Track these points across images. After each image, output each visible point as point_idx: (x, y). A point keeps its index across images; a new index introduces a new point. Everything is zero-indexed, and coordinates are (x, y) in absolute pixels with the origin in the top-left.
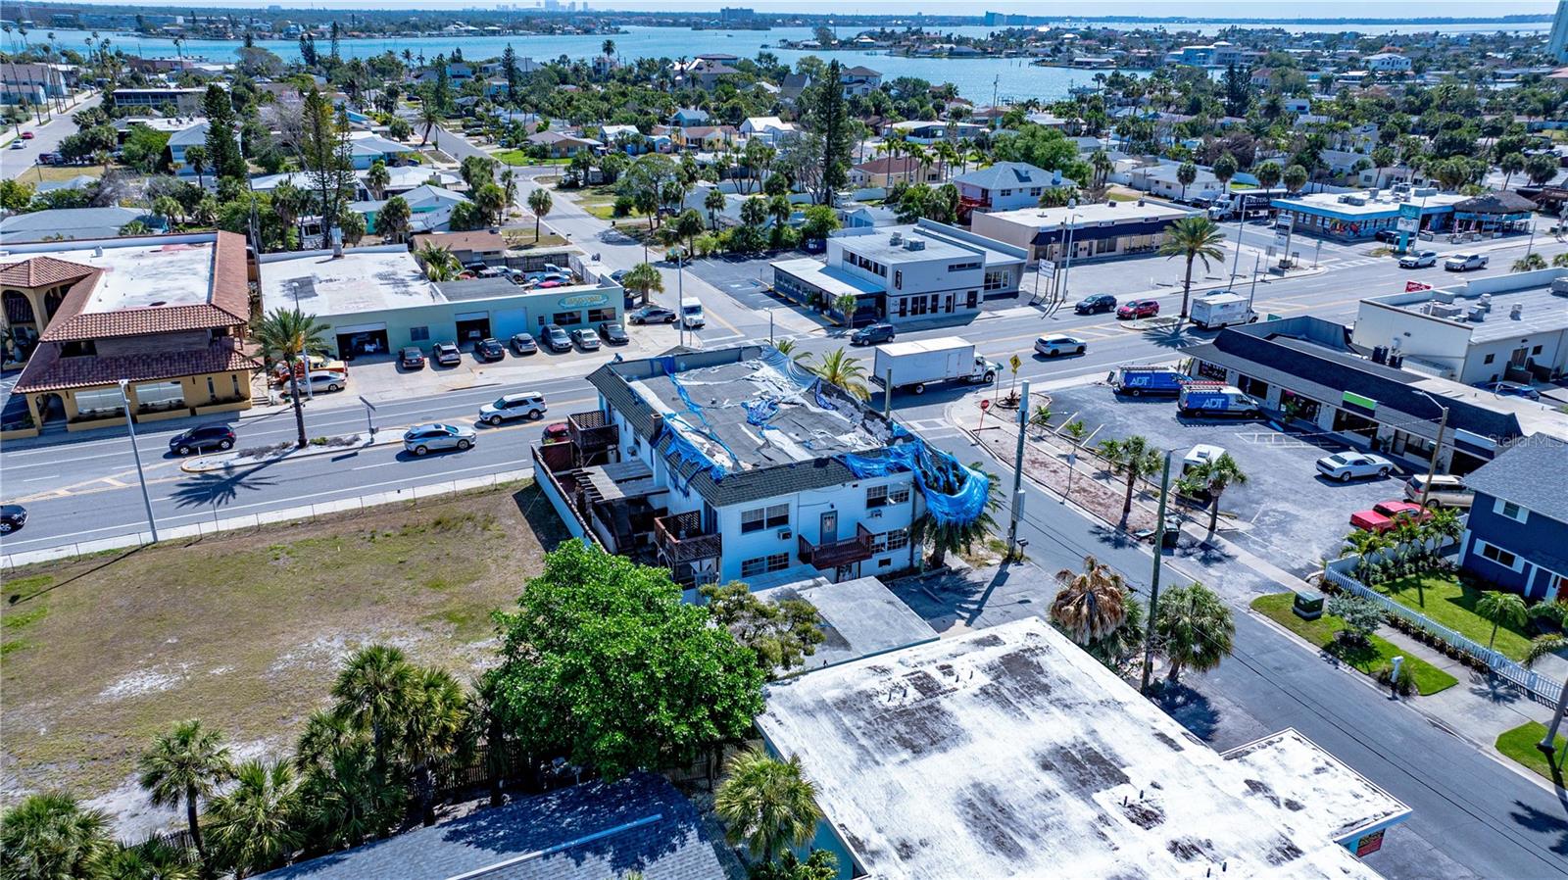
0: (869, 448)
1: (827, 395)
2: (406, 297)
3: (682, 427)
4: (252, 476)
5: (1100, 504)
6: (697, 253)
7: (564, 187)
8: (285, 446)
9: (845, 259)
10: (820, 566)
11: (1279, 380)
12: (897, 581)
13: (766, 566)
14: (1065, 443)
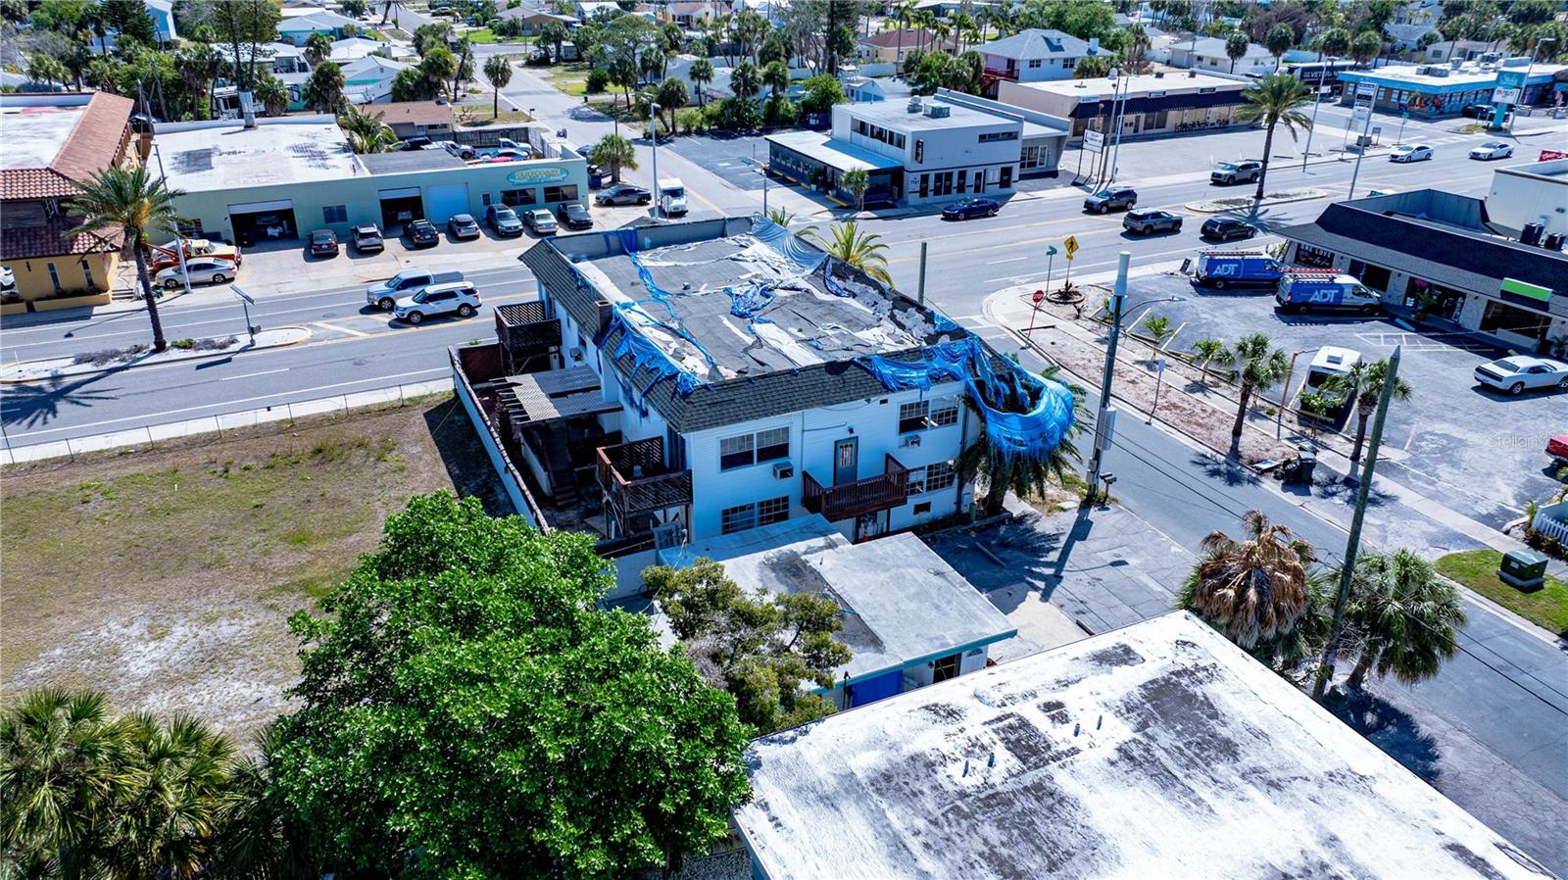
0: (902, 348)
1: (840, 277)
2: (323, 171)
3: (641, 319)
4: (85, 388)
5: (1200, 425)
6: (680, 129)
7: (532, 63)
8: (138, 350)
9: (854, 130)
10: (833, 516)
11: (1404, 266)
12: (939, 534)
13: (757, 516)
14: (1141, 345)
